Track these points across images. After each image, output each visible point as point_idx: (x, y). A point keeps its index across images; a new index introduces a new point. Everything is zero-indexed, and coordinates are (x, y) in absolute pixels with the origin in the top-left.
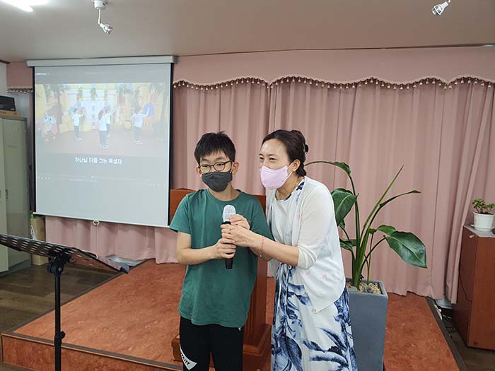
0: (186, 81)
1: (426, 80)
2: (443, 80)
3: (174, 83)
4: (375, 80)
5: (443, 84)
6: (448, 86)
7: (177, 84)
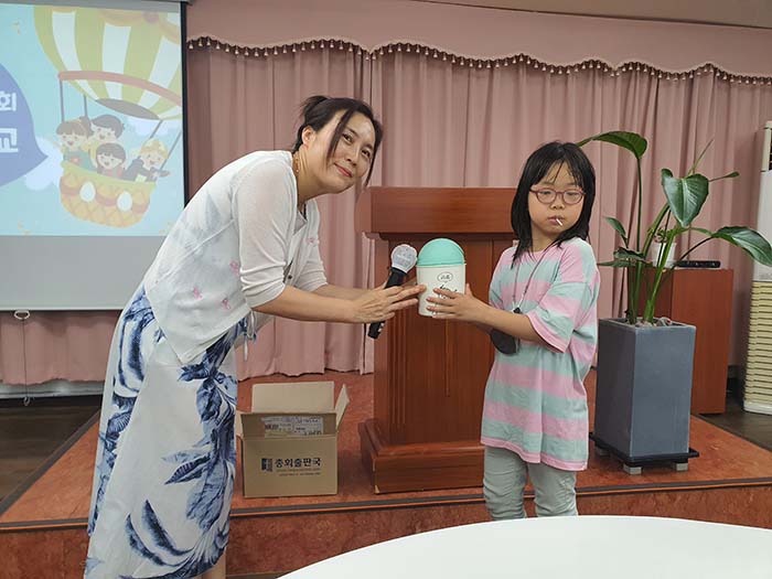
0: (214, 37)
1: (589, 62)
2: (609, 64)
3: (188, 39)
4: (526, 58)
5: (610, 69)
6: (615, 72)
7: (195, 43)
